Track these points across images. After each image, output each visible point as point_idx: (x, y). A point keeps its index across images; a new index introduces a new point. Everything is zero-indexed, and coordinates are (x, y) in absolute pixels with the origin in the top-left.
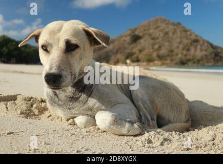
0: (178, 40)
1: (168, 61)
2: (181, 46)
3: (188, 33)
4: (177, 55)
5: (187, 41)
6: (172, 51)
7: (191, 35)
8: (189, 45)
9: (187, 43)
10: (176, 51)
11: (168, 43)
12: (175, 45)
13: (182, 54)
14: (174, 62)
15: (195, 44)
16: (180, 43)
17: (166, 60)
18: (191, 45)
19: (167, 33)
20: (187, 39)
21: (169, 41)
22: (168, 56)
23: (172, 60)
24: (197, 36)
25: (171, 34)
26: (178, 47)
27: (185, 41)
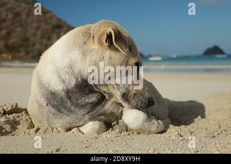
0: (35, 25)
1: (22, 54)
2: (39, 33)
3: (48, 15)
4: (34, 45)
5: (47, 27)
6: (26, 40)
7: (51, 18)
8: (50, 32)
9: (47, 30)
10: (32, 39)
11: (20, 29)
12: (31, 31)
13: (41, 43)
14: (31, 55)
15: (57, 30)
16: (38, 28)
17: (20, 52)
18: (53, 31)
19: (18, 14)
20: (47, 23)
21: (22, 26)
22: (21, 46)
23: (27, 53)
24: (59, 20)
25: (24, 16)
26: (35, 35)
27: (45, 27)
